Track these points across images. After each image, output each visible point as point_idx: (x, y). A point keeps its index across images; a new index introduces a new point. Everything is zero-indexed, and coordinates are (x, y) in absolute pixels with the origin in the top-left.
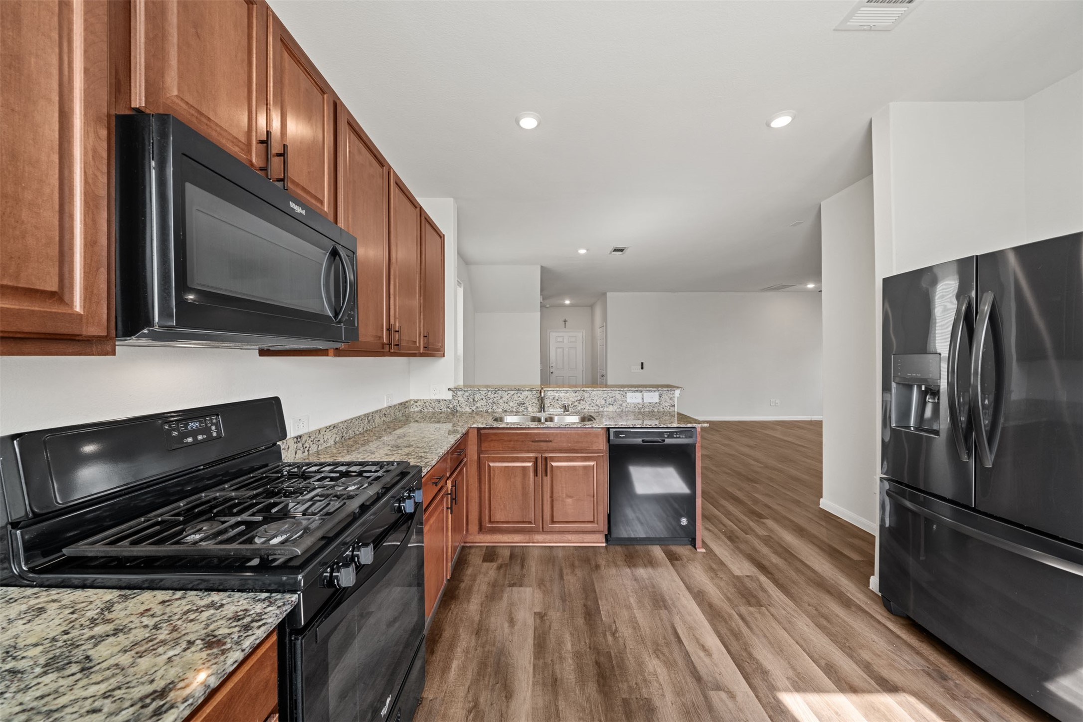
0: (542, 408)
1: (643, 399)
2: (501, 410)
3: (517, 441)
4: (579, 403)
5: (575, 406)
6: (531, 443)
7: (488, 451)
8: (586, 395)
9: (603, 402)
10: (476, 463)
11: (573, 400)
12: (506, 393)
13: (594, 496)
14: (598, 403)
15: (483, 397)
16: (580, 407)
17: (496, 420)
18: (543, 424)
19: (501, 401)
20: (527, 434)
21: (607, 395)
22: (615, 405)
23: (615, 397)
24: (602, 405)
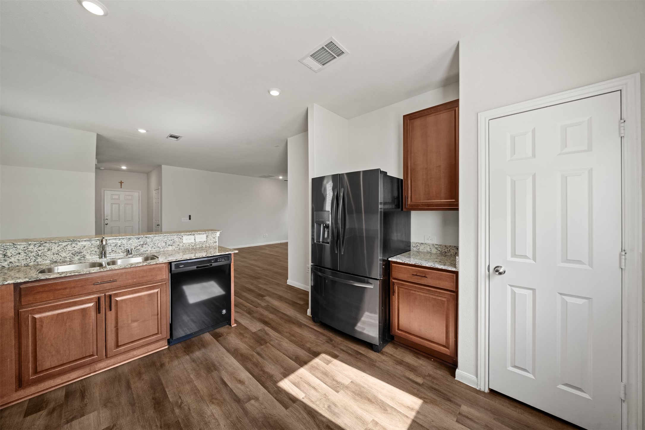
0: (103, 253)
1: (195, 239)
2: (49, 262)
3: (74, 287)
4: (142, 247)
5: (138, 249)
6: (93, 286)
7: (32, 303)
8: (148, 240)
9: (164, 244)
10: (12, 321)
11: (136, 245)
12: (57, 245)
13: (158, 315)
14: (159, 245)
15: (20, 251)
16: (142, 250)
17: (42, 272)
18: (105, 267)
19: (49, 253)
20: (87, 279)
21: (167, 239)
22: (174, 245)
23: (173, 240)
24: (163, 247)
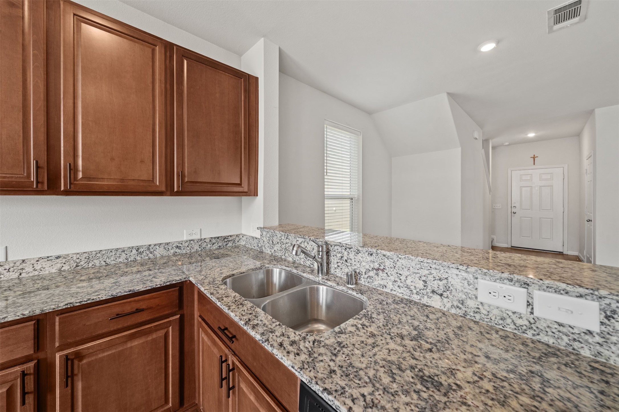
1: (529, 304)
5: (370, 277)
9: (421, 285)
11: (368, 267)
14: (409, 282)
21: (427, 272)
22: (447, 297)
23: (446, 281)
24: (418, 290)
